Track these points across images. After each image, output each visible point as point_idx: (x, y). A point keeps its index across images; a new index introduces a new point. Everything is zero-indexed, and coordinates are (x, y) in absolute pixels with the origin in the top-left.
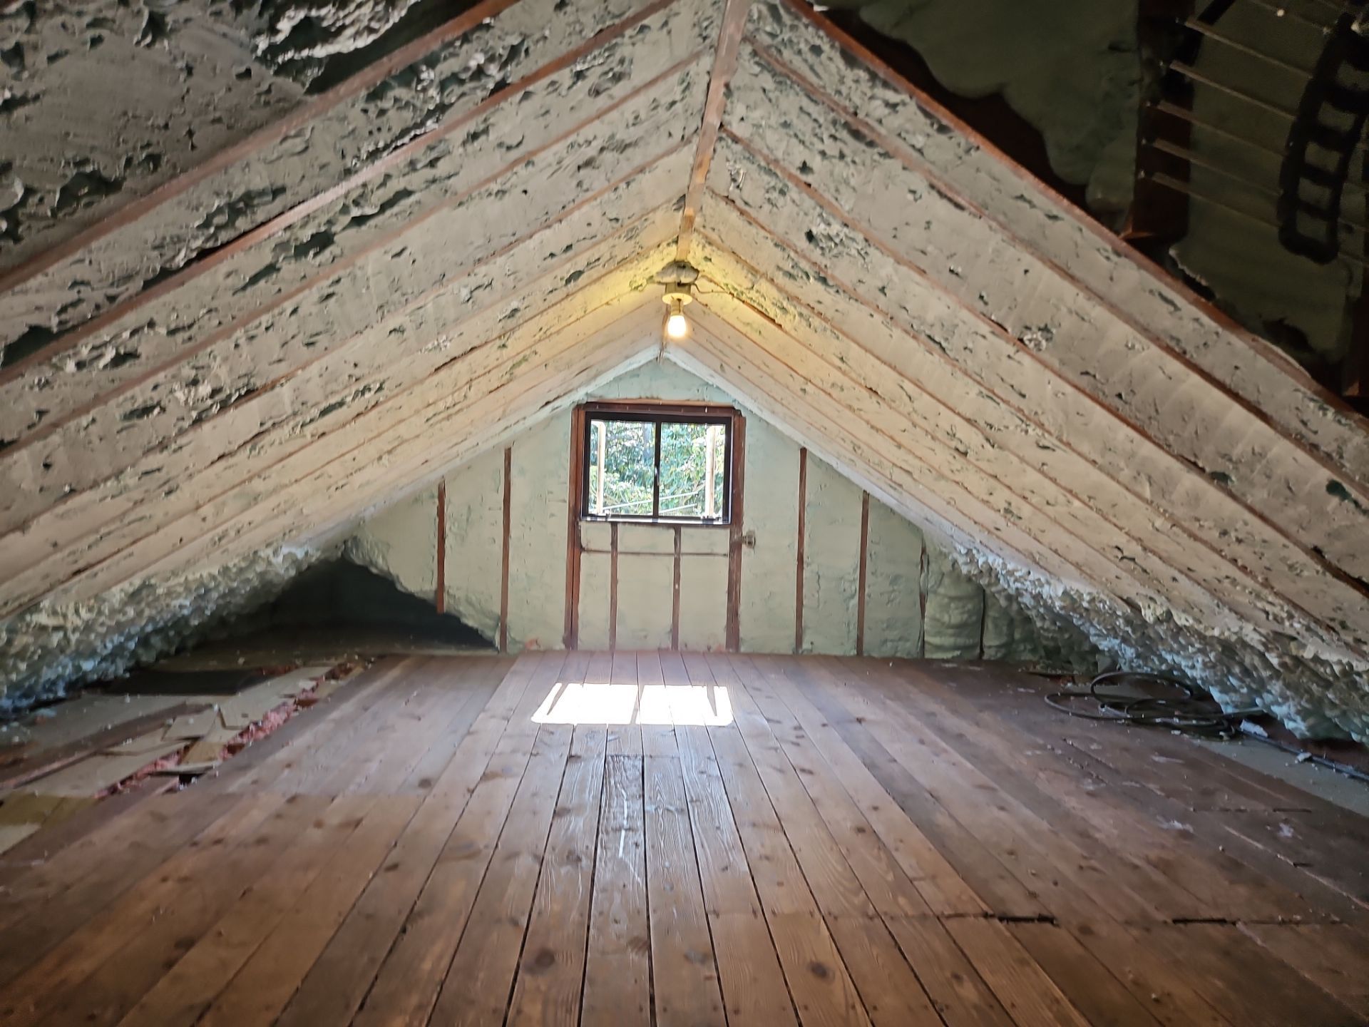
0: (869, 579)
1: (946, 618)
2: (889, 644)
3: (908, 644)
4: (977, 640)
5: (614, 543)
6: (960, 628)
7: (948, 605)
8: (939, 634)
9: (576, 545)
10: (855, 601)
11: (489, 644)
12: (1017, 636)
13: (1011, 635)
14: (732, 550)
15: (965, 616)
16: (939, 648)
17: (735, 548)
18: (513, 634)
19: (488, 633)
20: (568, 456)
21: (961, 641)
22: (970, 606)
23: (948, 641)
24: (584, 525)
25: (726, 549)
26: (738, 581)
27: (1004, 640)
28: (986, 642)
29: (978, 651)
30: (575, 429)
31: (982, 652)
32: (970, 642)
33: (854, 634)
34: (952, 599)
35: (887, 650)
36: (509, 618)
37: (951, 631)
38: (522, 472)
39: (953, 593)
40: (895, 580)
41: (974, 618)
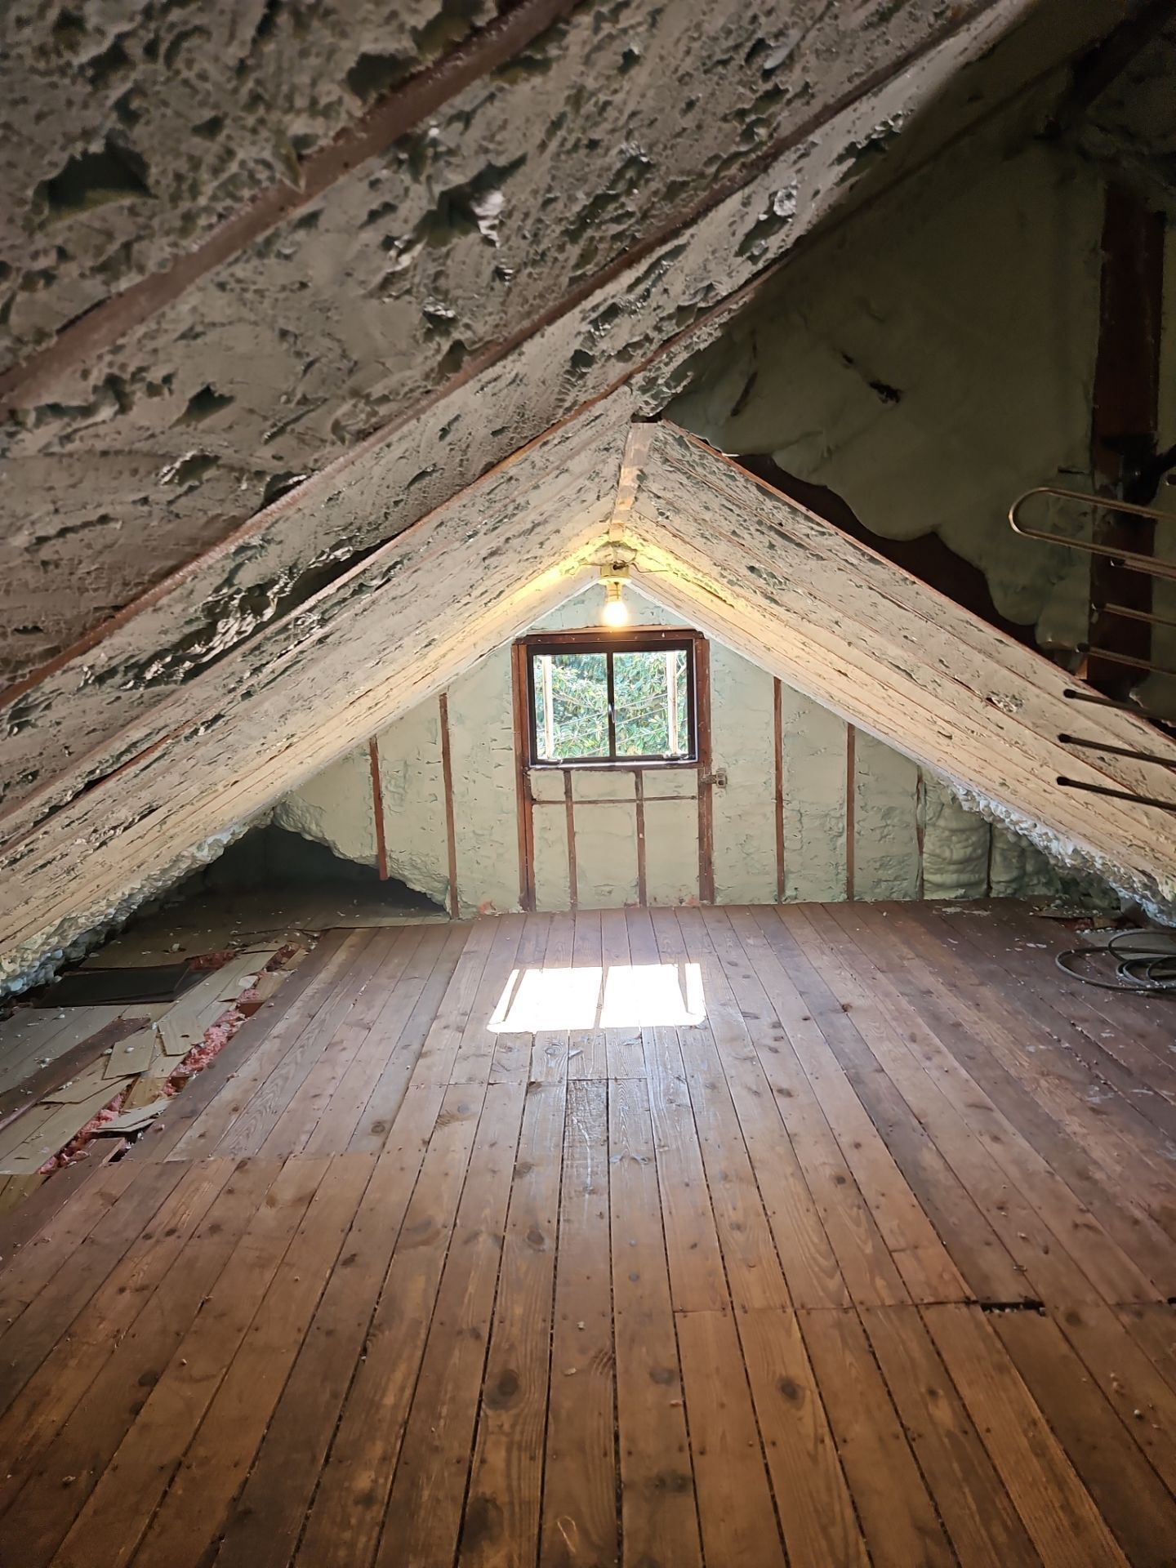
0: (858, 814)
1: (947, 854)
2: (884, 885)
3: (905, 884)
4: (984, 875)
5: (568, 792)
6: (964, 862)
7: (949, 839)
8: (940, 871)
9: (526, 798)
10: (843, 839)
11: (439, 908)
12: (1029, 868)
13: (1022, 868)
14: (701, 792)
15: (969, 850)
16: (941, 886)
17: (705, 788)
18: (463, 898)
19: (438, 897)
20: (510, 698)
21: (964, 878)
22: (974, 839)
23: (950, 878)
24: (533, 775)
25: (695, 791)
26: (710, 826)
27: (1015, 873)
28: (994, 878)
29: (985, 886)
30: (516, 666)
31: (990, 888)
32: (974, 878)
33: (843, 876)
34: (954, 831)
35: (881, 893)
36: (459, 881)
37: (952, 867)
38: (461, 719)
39: (954, 825)
40: (887, 814)
41: (979, 851)
